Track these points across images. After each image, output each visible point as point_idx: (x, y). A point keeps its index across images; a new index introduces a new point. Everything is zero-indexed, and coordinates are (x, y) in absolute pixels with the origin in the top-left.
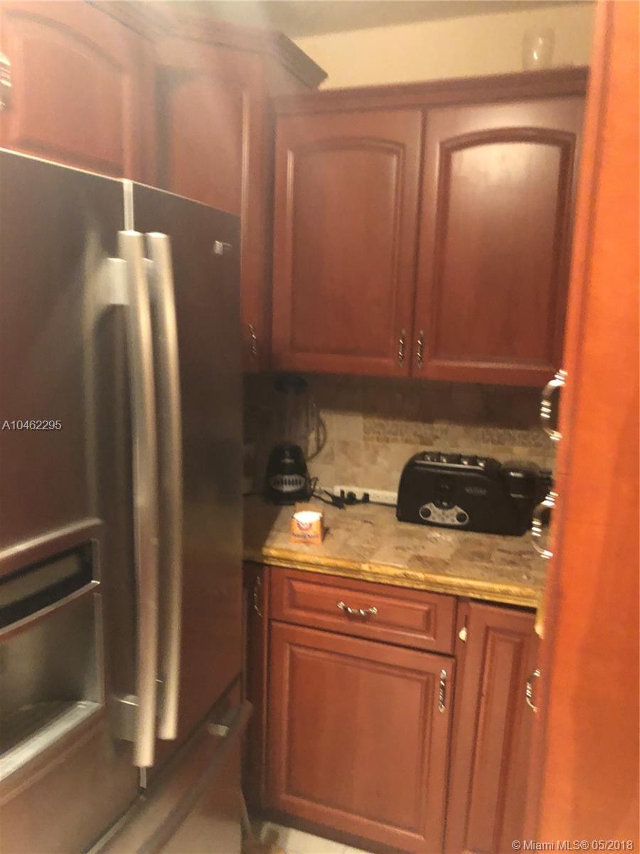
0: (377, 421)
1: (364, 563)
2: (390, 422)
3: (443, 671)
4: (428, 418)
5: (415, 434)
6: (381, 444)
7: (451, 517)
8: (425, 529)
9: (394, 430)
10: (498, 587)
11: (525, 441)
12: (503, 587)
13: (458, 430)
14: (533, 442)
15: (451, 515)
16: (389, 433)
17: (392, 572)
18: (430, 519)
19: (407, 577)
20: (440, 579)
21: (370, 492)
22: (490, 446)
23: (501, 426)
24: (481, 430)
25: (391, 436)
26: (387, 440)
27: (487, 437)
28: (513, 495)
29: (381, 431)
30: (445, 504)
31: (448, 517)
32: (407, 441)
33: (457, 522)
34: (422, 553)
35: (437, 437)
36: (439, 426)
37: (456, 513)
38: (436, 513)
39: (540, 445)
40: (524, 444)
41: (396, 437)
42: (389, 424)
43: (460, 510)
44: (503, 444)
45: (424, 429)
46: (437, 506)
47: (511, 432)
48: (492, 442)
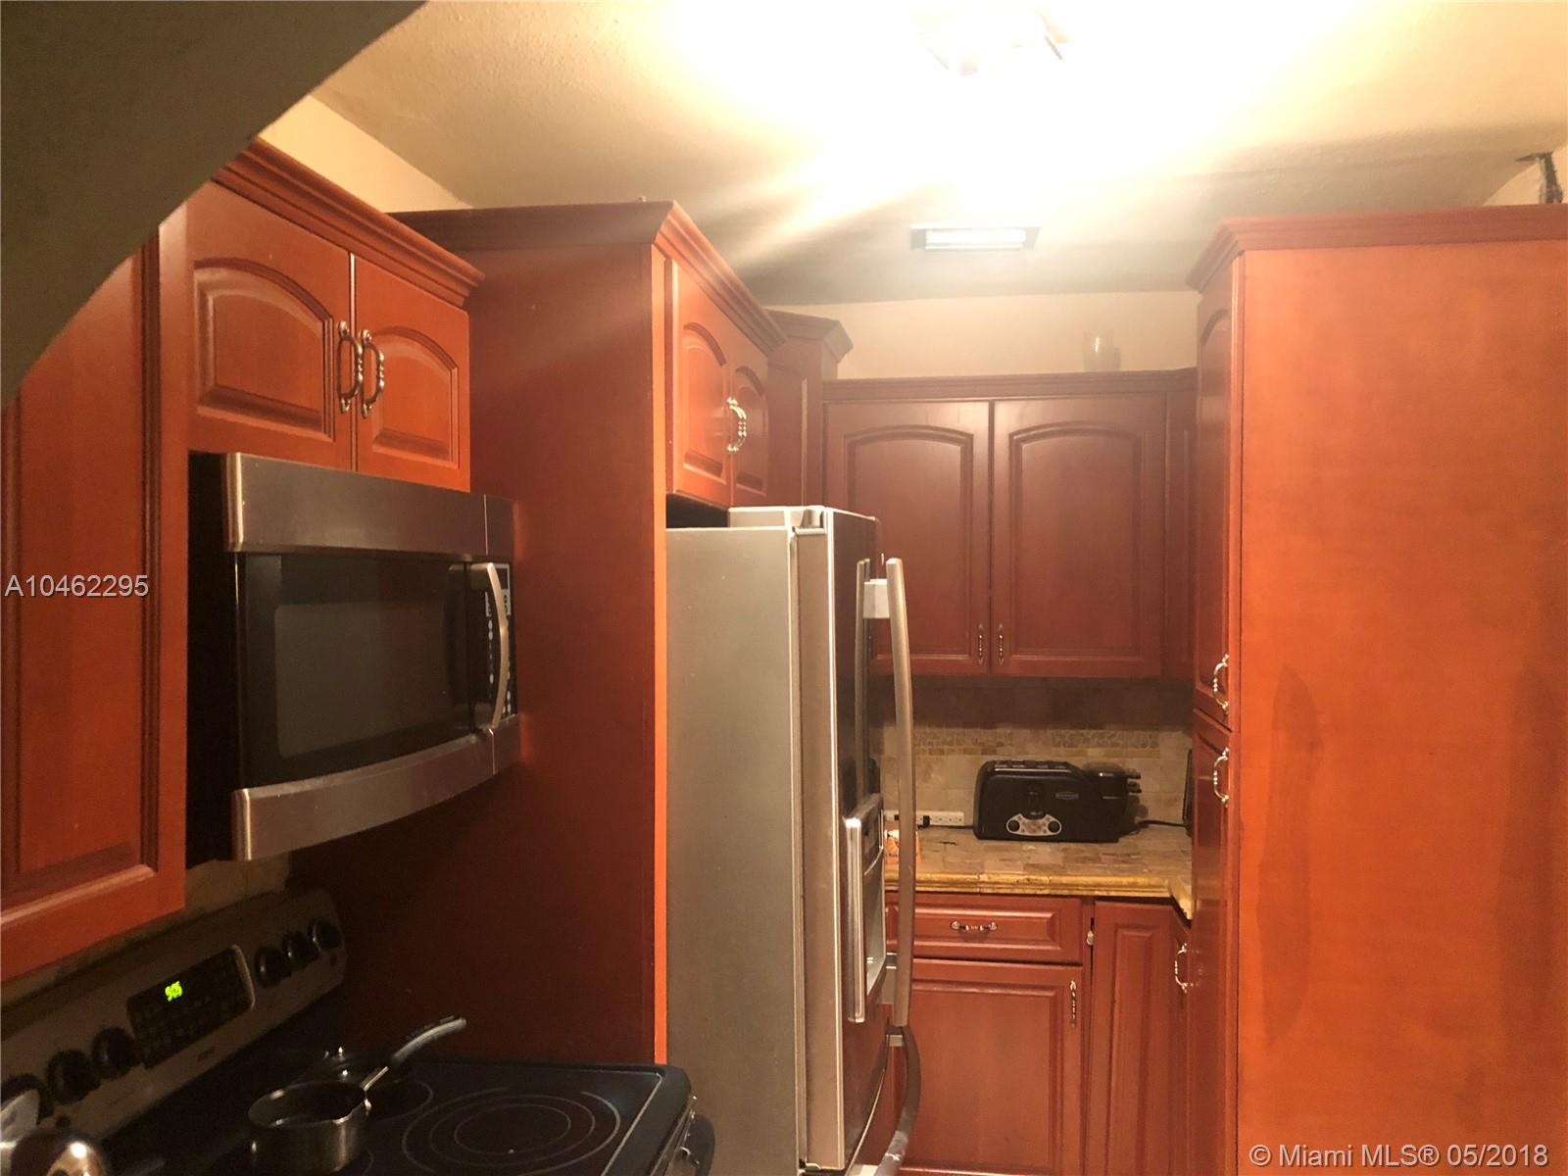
0: (928, 730)
1: (982, 874)
2: (944, 730)
3: (1073, 983)
4: (989, 723)
5: (976, 742)
6: (935, 757)
7: (1043, 828)
8: (1016, 844)
9: (949, 739)
10: (1125, 880)
11: (1101, 742)
12: (1131, 880)
13: (1025, 733)
14: (1109, 742)
15: (1044, 825)
16: (943, 744)
17: (1013, 878)
18: (1019, 832)
19: (1030, 882)
20: (1065, 880)
21: (930, 814)
22: (1062, 750)
23: (1073, 727)
24: (1050, 732)
25: (946, 747)
26: (942, 752)
27: (1058, 739)
28: (1105, 797)
29: (935, 741)
30: (1033, 813)
31: (1040, 828)
32: (966, 751)
33: (1049, 833)
34: (1031, 862)
35: (1000, 745)
36: (1002, 731)
37: (1047, 823)
38: (1024, 825)
39: (1118, 745)
40: (1099, 745)
41: (953, 748)
42: (945, 733)
43: (1053, 819)
44: (1076, 746)
45: (984, 735)
46: (1026, 817)
47: (1084, 732)
48: (1064, 746)
